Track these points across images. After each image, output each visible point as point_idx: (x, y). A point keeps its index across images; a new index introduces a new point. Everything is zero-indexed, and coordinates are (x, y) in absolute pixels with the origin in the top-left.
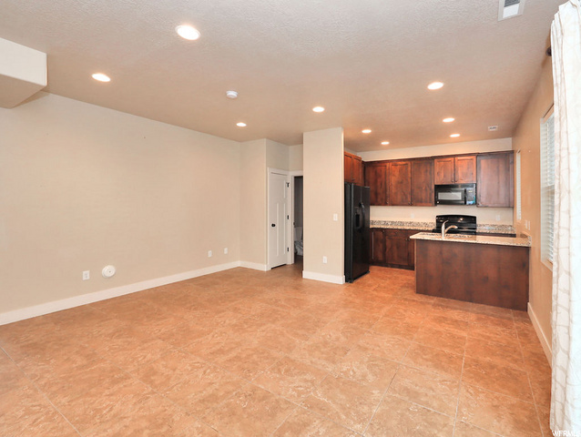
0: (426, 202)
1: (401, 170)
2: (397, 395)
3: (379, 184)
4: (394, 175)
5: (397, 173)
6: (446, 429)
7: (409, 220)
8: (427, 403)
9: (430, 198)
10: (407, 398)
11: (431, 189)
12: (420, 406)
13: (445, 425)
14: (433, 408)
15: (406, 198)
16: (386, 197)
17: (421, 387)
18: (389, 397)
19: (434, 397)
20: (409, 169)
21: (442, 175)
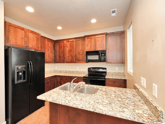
0: (82, 61)
1: (70, 44)
3: (61, 52)
4: (68, 47)
5: (69, 46)
7: (76, 70)
9: (84, 59)
11: (84, 54)
15: (73, 59)
16: (64, 58)
20: (74, 43)
21: (89, 46)
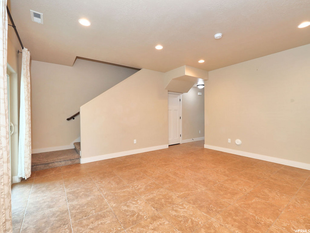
2: (105, 211)
6: (74, 215)
8: (89, 219)
10: (99, 213)
12: (91, 215)
13: (75, 216)
14: (84, 219)
17: (98, 225)
18: (107, 208)
19: (88, 225)
